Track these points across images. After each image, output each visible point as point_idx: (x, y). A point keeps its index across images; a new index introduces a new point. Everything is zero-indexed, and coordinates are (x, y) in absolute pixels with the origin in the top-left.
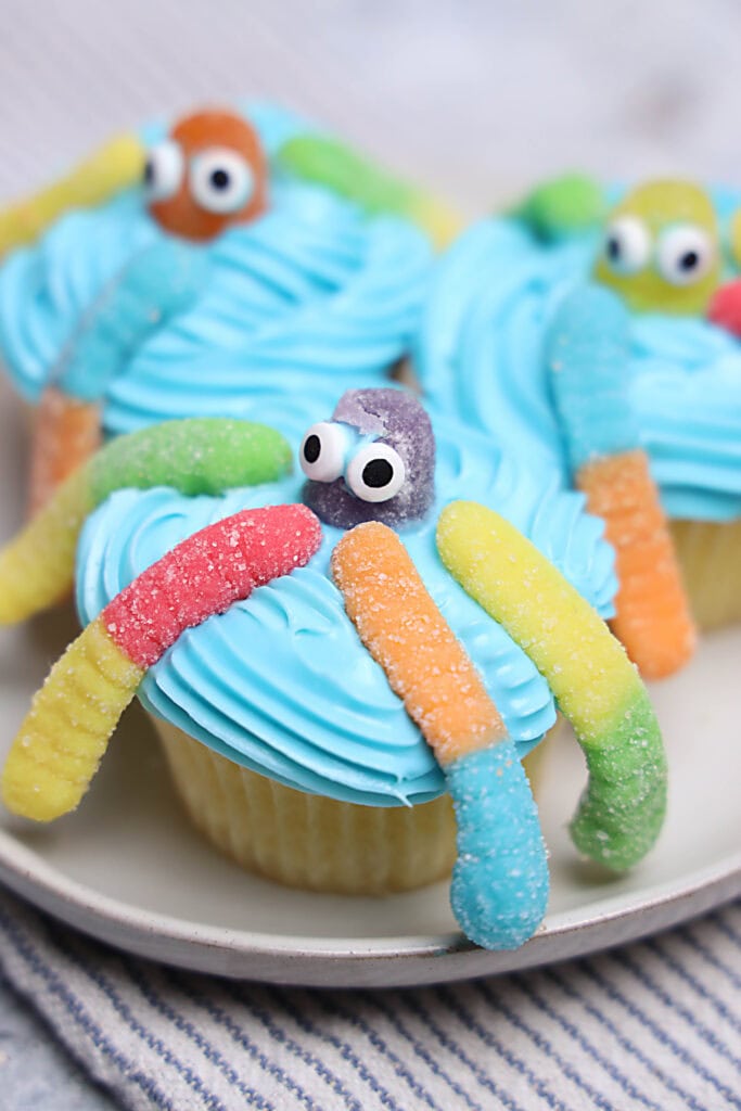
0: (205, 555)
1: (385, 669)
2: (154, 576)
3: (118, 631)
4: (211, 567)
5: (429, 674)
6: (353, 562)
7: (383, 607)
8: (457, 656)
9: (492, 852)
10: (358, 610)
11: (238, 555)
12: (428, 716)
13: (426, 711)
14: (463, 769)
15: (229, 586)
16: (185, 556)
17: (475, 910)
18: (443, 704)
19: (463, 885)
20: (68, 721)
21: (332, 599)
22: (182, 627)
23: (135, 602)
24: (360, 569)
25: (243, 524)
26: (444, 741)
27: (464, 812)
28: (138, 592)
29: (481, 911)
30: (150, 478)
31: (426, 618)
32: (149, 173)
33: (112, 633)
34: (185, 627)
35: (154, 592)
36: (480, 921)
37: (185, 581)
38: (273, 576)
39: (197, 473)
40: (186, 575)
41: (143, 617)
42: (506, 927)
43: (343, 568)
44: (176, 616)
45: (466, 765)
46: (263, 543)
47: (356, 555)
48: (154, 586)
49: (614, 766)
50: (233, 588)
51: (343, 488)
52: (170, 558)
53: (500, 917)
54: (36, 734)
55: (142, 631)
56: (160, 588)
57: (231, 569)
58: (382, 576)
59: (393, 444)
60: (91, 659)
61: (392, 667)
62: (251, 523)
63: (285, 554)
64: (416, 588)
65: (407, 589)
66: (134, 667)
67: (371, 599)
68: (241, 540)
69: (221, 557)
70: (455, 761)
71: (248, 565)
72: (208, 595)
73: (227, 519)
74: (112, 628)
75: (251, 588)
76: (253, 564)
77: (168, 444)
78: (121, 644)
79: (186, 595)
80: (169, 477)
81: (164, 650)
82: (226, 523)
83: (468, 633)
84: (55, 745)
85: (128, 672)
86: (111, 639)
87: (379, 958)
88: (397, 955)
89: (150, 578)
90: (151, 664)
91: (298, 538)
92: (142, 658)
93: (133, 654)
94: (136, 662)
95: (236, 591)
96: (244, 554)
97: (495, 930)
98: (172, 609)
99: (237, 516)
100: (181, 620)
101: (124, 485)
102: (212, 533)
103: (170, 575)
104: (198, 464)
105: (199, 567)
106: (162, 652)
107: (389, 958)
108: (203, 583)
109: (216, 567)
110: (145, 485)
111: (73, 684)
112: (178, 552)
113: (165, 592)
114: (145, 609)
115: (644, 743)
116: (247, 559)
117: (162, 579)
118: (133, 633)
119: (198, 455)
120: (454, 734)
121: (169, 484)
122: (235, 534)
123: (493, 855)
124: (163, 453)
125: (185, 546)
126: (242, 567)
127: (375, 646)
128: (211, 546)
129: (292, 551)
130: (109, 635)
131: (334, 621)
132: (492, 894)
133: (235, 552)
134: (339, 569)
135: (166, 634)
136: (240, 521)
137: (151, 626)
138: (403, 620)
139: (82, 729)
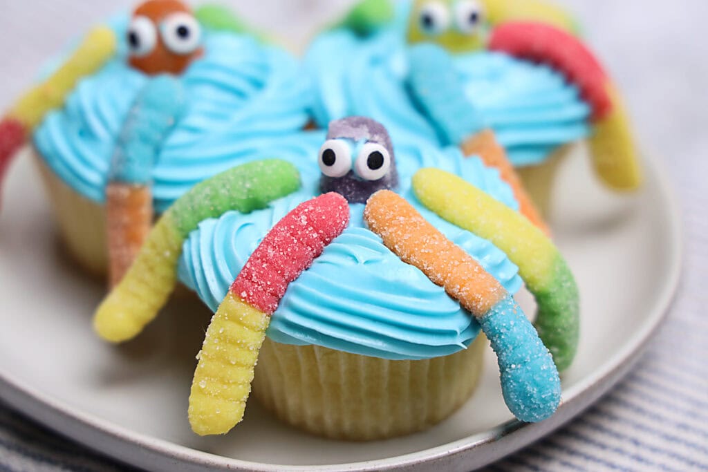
0: (288, 235)
1: (424, 271)
2: (259, 256)
3: (249, 295)
4: (295, 241)
5: (453, 266)
6: (381, 215)
7: (409, 235)
8: (462, 254)
9: (528, 359)
10: (395, 241)
11: (310, 229)
12: (464, 289)
13: (462, 286)
14: (496, 313)
15: (310, 249)
16: (276, 239)
17: (526, 397)
18: (469, 279)
19: (514, 384)
20: (228, 363)
21: (376, 240)
22: (288, 282)
23: (253, 275)
24: (387, 218)
25: (306, 210)
26: (478, 301)
27: (503, 340)
28: (253, 268)
29: (531, 396)
30: (219, 208)
31: (435, 236)
32: (133, 39)
33: (245, 298)
34: (290, 281)
35: (264, 265)
36: (531, 402)
37: (282, 253)
38: (333, 237)
39: (251, 196)
40: (281, 250)
41: (262, 282)
42: (547, 402)
43: (376, 220)
44: (283, 276)
45: (496, 311)
46: (324, 218)
47: (382, 210)
48: (263, 262)
49: (558, 300)
50: (312, 250)
51: (352, 177)
52: (266, 242)
53: (543, 397)
54: (206, 378)
55: (265, 291)
56: (266, 263)
57: (309, 238)
58: (402, 218)
59: (376, 142)
60: (235, 319)
61: (430, 268)
62: (311, 208)
63: (338, 222)
64: (422, 221)
65: (418, 223)
66: (265, 315)
67: (400, 233)
68: (309, 220)
69: (299, 233)
70: (489, 310)
71: (318, 233)
72: (299, 258)
73: (294, 210)
74: (244, 294)
75: (322, 247)
76: (321, 232)
77: (224, 186)
78: (253, 303)
79: (285, 261)
80: (233, 204)
81: (280, 299)
82: (296, 213)
83: (458, 240)
84: (222, 381)
85: (261, 320)
86: (245, 302)
87: (465, 450)
88: (475, 446)
89: (258, 259)
90: (274, 311)
91: (341, 210)
92: (269, 308)
93: (263, 308)
94: (265, 312)
95: (315, 251)
96: (314, 228)
97: (541, 406)
98: (279, 272)
99: (299, 207)
100: (286, 278)
101: (201, 219)
102: (288, 221)
103: (271, 252)
104: (249, 190)
105: (287, 243)
106: (279, 301)
107: (471, 448)
108: (293, 251)
109: (298, 240)
110: (217, 214)
111: (224, 339)
112: (270, 238)
113: (271, 264)
114: (262, 277)
115: (569, 284)
116: (316, 230)
117: (267, 256)
118: (259, 294)
119: (248, 185)
120: (483, 295)
121: (233, 208)
122: (304, 217)
123: (529, 361)
124: (223, 191)
125: (273, 233)
126: (315, 235)
127: (413, 259)
128: (290, 228)
129: (341, 218)
130: (243, 300)
131: (383, 252)
132: (536, 384)
133: (307, 228)
134: (373, 221)
135: (280, 288)
136: (302, 209)
137: (270, 286)
138: (424, 240)
139: (238, 364)
